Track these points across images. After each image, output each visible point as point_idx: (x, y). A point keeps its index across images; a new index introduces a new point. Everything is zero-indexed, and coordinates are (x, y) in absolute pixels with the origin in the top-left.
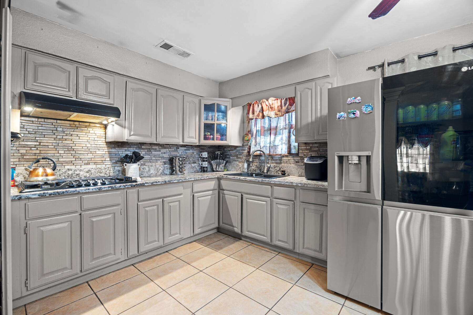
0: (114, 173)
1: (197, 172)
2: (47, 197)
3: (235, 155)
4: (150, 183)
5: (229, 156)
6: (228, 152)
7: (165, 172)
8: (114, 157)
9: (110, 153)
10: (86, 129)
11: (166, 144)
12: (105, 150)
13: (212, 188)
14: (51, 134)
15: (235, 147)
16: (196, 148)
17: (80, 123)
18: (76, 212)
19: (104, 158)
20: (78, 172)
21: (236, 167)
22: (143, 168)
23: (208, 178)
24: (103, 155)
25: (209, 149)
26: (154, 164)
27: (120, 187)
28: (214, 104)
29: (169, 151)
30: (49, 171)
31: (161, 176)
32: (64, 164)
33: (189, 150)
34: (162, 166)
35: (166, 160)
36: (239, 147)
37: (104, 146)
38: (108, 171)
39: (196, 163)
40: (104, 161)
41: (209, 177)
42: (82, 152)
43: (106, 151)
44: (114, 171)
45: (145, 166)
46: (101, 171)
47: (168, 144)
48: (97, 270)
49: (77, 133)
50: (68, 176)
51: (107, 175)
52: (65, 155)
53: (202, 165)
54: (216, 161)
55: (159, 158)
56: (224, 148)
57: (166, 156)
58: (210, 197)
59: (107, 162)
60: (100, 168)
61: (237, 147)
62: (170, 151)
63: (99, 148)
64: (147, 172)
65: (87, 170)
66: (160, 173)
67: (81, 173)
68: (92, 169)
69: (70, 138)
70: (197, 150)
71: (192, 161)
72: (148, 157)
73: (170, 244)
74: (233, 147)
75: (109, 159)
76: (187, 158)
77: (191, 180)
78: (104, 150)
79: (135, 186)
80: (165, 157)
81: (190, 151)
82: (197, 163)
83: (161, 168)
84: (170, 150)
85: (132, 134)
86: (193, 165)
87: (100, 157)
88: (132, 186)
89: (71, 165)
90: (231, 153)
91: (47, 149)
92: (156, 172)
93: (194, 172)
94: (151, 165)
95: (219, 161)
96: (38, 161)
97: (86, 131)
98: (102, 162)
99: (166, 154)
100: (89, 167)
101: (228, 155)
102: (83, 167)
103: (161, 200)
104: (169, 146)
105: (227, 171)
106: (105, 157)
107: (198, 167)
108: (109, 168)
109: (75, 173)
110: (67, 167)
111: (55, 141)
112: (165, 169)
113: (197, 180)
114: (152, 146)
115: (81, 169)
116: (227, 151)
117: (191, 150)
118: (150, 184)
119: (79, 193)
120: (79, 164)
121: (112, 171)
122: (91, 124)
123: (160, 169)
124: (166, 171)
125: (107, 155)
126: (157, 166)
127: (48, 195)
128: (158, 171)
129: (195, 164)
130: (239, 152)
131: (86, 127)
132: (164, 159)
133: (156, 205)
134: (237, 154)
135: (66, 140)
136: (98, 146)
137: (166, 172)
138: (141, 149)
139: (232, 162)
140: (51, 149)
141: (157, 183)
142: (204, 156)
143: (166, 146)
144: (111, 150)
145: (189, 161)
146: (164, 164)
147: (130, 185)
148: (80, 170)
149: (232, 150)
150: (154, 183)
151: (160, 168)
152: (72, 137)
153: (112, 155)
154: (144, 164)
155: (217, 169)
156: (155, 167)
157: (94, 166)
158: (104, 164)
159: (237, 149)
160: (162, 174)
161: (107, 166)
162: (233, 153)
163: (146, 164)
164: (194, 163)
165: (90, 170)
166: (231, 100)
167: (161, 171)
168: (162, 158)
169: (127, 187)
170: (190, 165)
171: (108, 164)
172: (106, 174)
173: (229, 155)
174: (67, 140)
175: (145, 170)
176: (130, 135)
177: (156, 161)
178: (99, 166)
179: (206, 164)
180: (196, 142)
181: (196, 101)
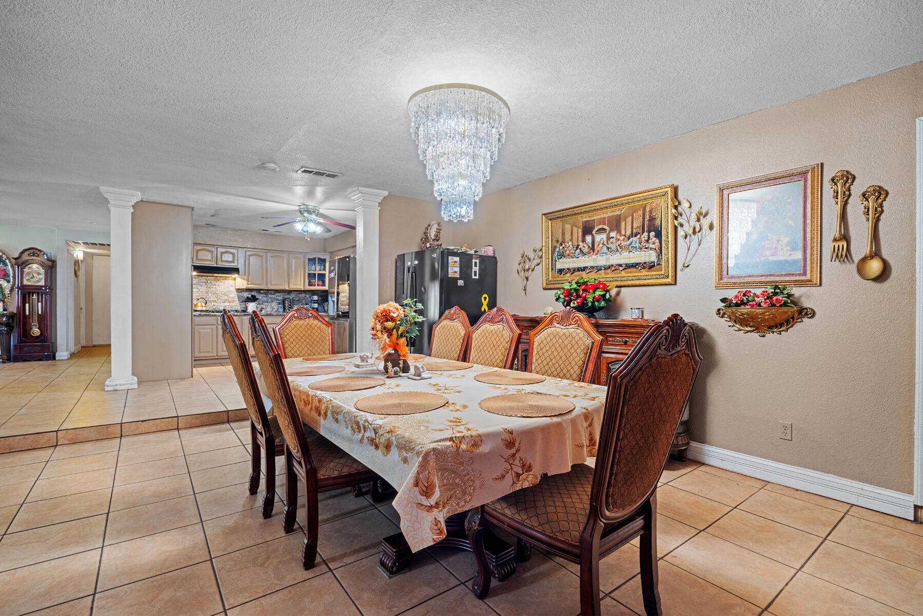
8: (241, 298)
9: (238, 296)
14: (205, 285)
16: (309, 293)
17: (220, 278)
18: (214, 325)
19: (234, 299)
20: (218, 307)
22: (260, 305)
24: (234, 297)
26: (270, 304)
28: (315, 258)
30: (203, 305)
33: (301, 294)
34: (276, 305)
37: (235, 292)
38: (237, 307)
42: (221, 295)
44: (240, 307)
45: (262, 305)
46: (232, 307)
47: (282, 290)
49: (218, 284)
52: (212, 296)
53: (313, 306)
57: (281, 298)
63: (232, 293)
66: (275, 311)
75: (237, 300)
76: (300, 300)
78: (234, 295)
84: (283, 294)
87: (232, 298)
91: (203, 293)
92: (272, 310)
94: (267, 305)
96: (198, 300)
97: (223, 282)
98: (233, 301)
99: (280, 297)
100: (225, 304)
102: (222, 304)
107: (310, 308)
108: (237, 305)
110: (213, 304)
111: (207, 289)
112: (279, 307)
114: (268, 291)
117: (303, 294)
119: (216, 316)
120: (219, 302)
122: (226, 278)
123: (275, 307)
125: (236, 297)
129: (307, 306)
131: (223, 279)
132: (280, 301)
135: (212, 288)
136: (231, 291)
137: (280, 310)
142: (314, 299)
143: (280, 291)
144: (238, 294)
145: (301, 302)
146: (278, 304)
152: (216, 286)
154: (260, 303)
157: (228, 304)
158: (235, 302)
160: (277, 312)
164: (307, 304)
166: (329, 254)
167: (275, 309)
168: (277, 300)
171: (237, 302)
176: (248, 284)
177: (272, 302)
178: (232, 304)
179: (316, 306)
180: (301, 287)
181: (301, 256)
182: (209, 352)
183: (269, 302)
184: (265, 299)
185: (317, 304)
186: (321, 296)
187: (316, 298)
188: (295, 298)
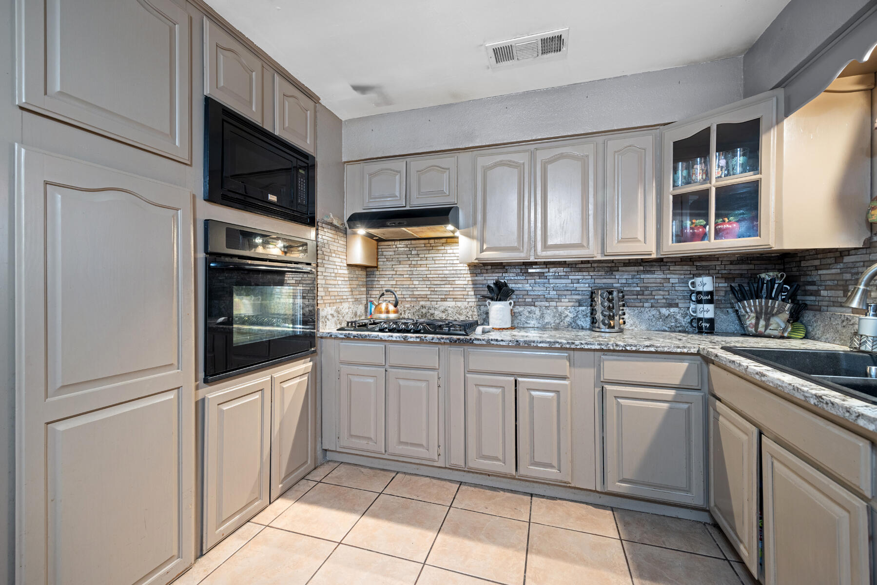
0: (478, 316)
1: (680, 331)
2: (352, 339)
3: (837, 285)
4: (483, 340)
5: (814, 288)
6: (814, 273)
7: (579, 323)
8: (481, 289)
9: (474, 283)
10: (443, 248)
11: (582, 262)
12: (467, 279)
13: (677, 381)
14: (406, 259)
15: (838, 254)
16: (678, 268)
17: (436, 240)
18: (382, 365)
19: (465, 291)
20: (432, 311)
21: (840, 327)
22: (529, 310)
23: (652, 349)
24: (465, 286)
25: (732, 267)
26: (554, 304)
27: (432, 339)
28: (709, 129)
29: (590, 277)
30: (391, 308)
31: (568, 330)
32: (419, 299)
33: (652, 272)
34: (572, 309)
35: (584, 297)
36: (852, 252)
37: (466, 272)
38: (470, 313)
39: (677, 305)
40: (466, 295)
41: (659, 349)
42: (438, 282)
43: (468, 281)
44: (479, 313)
45: (533, 308)
46: (461, 312)
47: (588, 262)
48: (411, 463)
49: (433, 255)
50: (422, 316)
51: (469, 318)
52: (420, 286)
53: (695, 312)
54: (755, 303)
55: (565, 293)
56: (798, 259)
57: (583, 286)
58: (665, 406)
59: (470, 297)
60: (459, 306)
61: (847, 253)
62: (594, 277)
63: (460, 276)
64: (537, 319)
65: (442, 308)
66: (566, 324)
67: (436, 313)
68: (449, 307)
69: (425, 262)
70: (682, 272)
71: (664, 301)
72: (540, 289)
73: (534, 482)
74: (829, 255)
75: (472, 293)
76: (646, 293)
77: (589, 347)
78: (465, 280)
79: (456, 341)
80: (582, 289)
81: (654, 276)
82: (680, 305)
83: (569, 314)
84: (591, 274)
85: (484, 249)
86: (664, 311)
87: (461, 289)
88: (451, 342)
89: (425, 301)
90: (823, 278)
91: (402, 279)
92: (557, 321)
93: (667, 329)
94: (546, 307)
95: (767, 304)
96: (383, 294)
97: (442, 252)
98: (464, 299)
99: (582, 283)
100: (446, 304)
101: (813, 283)
102: (439, 304)
103: (512, 379)
104: (589, 265)
105: (804, 338)
106: (467, 289)
107: (684, 318)
108: (471, 307)
109: (429, 312)
110: (422, 303)
111: (409, 269)
112: (580, 316)
113: (609, 350)
114: (549, 268)
115: (436, 307)
116: (810, 268)
117: (659, 273)
118: (484, 343)
120: (435, 300)
121: (476, 313)
122: (448, 240)
123: (567, 316)
124: (583, 320)
125: (470, 286)
126: (559, 308)
127: (352, 337)
128: (563, 318)
129: (674, 310)
130: (854, 271)
131: (443, 244)
132: (579, 295)
133: (501, 387)
134: (846, 281)
136: (458, 272)
137: (582, 323)
138: (527, 274)
139: (825, 308)
140: (406, 279)
141: (498, 343)
142: (700, 289)
143: (583, 266)
144: (476, 278)
145: (652, 301)
146: (577, 304)
147: (448, 338)
148: (435, 309)
149: (828, 267)
150: (492, 342)
151: (567, 312)
152: (428, 262)
153: (478, 286)
154: (533, 303)
155: (761, 329)
156: (555, 310)
157: (452, 304)
158: (465, 301)
159: (847, 259)
160: (572, 327)
161: (471, 304)
162: (828, 277)
163: (536, 303)
164: (670, 305)
165: (447, 309)
166: (779, 91)
167: (568, 319)
168: (573, 292)
169: (442, 341)
170: (654, 312)
171: (472, 300)
172: (467, 316)
173: (815, 285)
174: (422, 266)
175: (534, 316)
176: (482, 251)
177: (559, 298)
178: (459, 304)
179: (707, 311)
180: (649, 248)
181: (647, 140)
182: (369, 439)
183: (552, 300)
184: (539, 290)
185: (710, 307)
186: (727, 278)
187: (705, 283)
188: (629, 285)
